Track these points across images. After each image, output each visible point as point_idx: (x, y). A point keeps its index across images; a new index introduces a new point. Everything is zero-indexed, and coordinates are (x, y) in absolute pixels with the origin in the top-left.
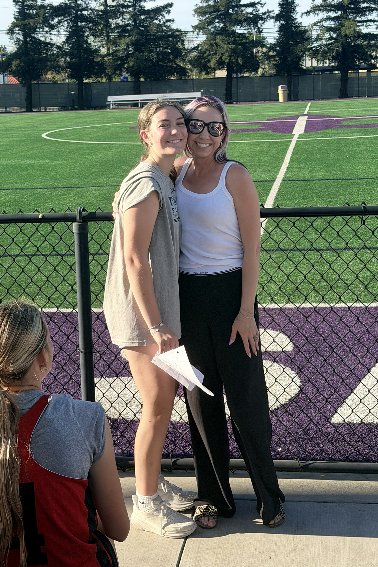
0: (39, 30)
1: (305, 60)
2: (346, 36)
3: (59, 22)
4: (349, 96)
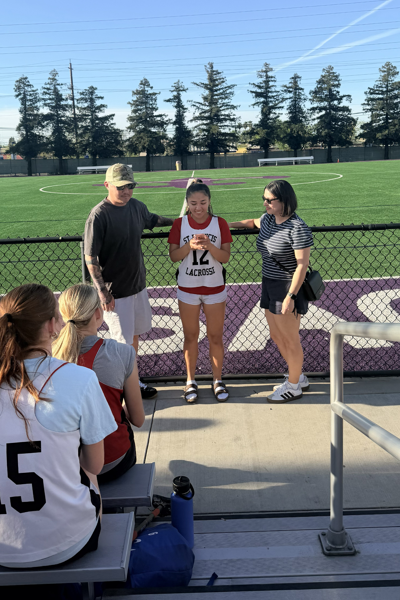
1: (191, 147)
2: (213, 134)
3: (47, 124)
4: (215, 167)
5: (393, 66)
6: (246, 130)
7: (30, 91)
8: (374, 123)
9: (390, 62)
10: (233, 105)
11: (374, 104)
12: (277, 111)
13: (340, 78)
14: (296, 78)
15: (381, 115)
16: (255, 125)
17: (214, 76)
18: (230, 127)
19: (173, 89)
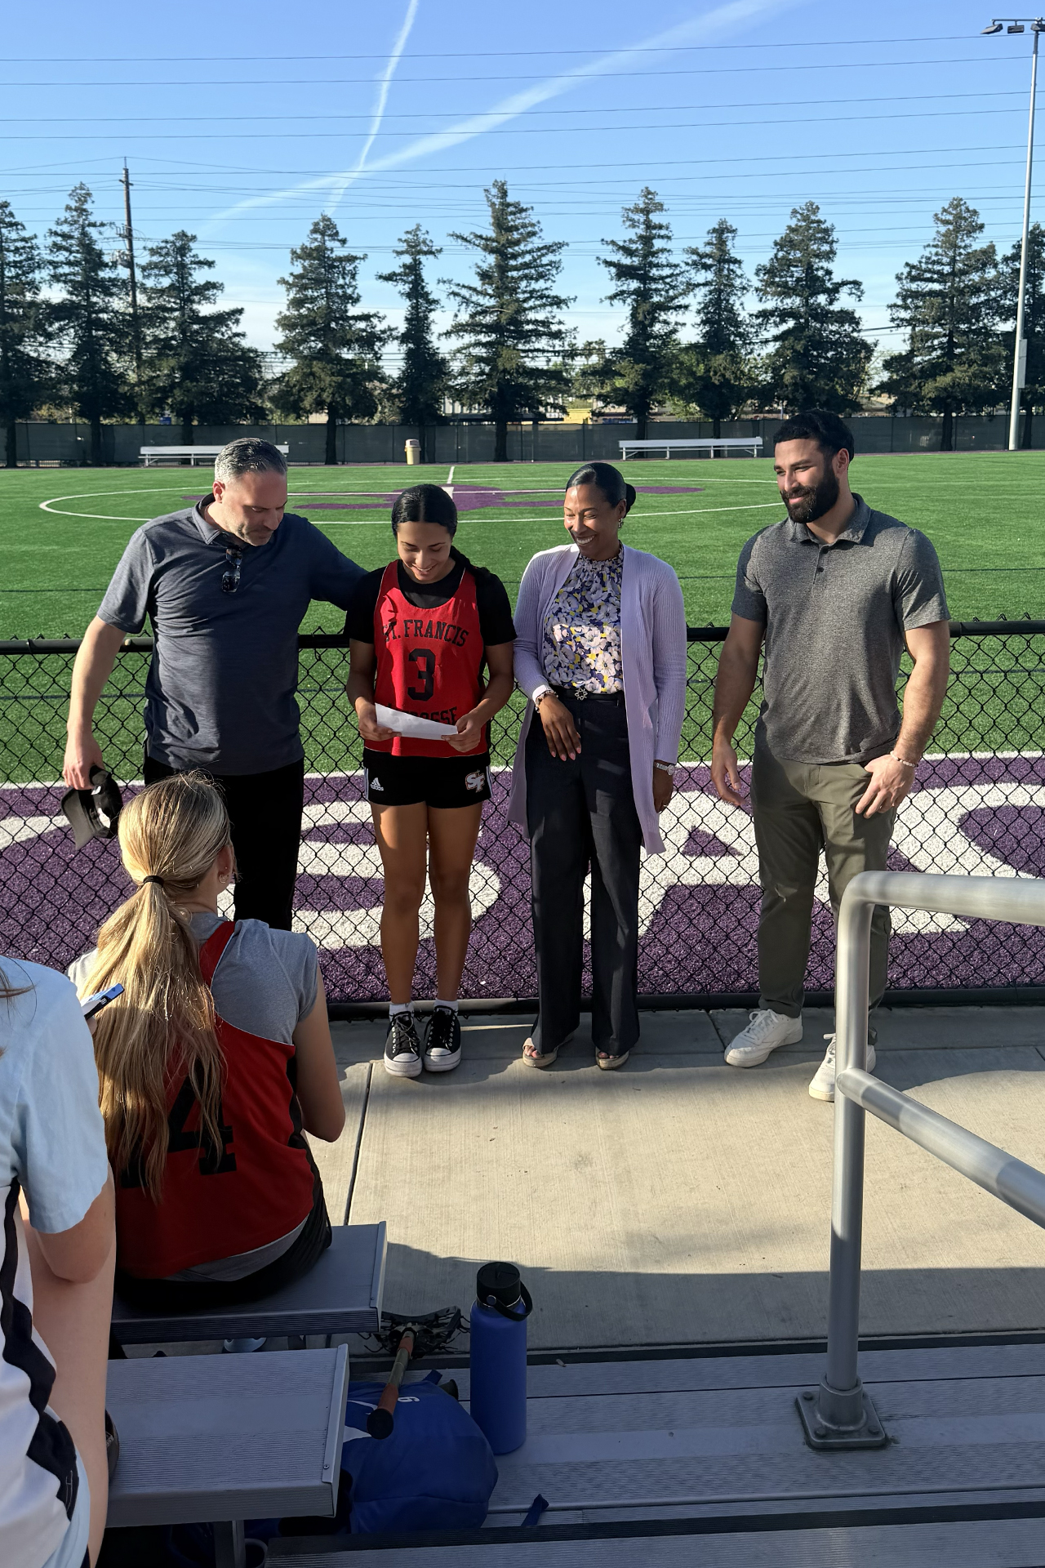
0: (27, 340)
1: (444, 403)
2: (505, 371)
3: (61, 329)
4: (509, 458)
5: (971, 209)
6: (590, 363)
7: (15, 241)
8: (917, 356)
9: (961, 200)
10: (557, 297)
11: (917, 307)
12: (672, 317)
13: (835, 235)
14: (722, 232)
15: (936, 336)
16: (615, 352)
17: (509, 218)
18: (549, 354)
19: (404, 249)
